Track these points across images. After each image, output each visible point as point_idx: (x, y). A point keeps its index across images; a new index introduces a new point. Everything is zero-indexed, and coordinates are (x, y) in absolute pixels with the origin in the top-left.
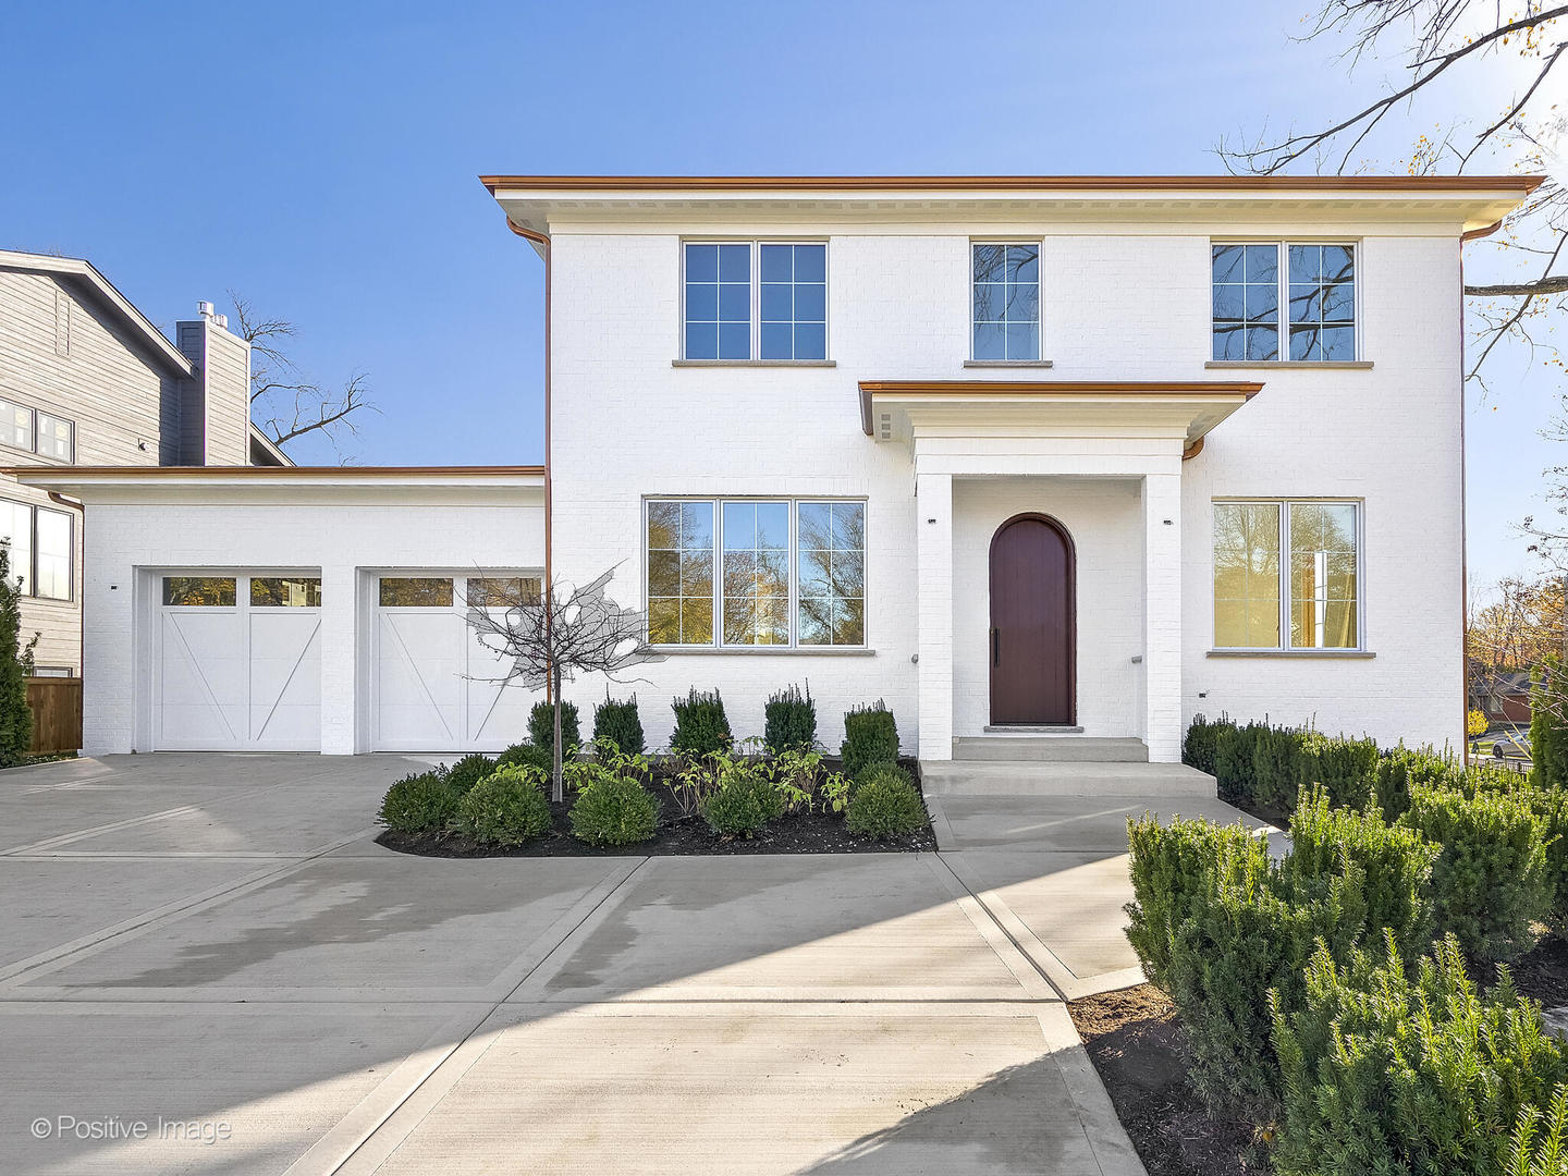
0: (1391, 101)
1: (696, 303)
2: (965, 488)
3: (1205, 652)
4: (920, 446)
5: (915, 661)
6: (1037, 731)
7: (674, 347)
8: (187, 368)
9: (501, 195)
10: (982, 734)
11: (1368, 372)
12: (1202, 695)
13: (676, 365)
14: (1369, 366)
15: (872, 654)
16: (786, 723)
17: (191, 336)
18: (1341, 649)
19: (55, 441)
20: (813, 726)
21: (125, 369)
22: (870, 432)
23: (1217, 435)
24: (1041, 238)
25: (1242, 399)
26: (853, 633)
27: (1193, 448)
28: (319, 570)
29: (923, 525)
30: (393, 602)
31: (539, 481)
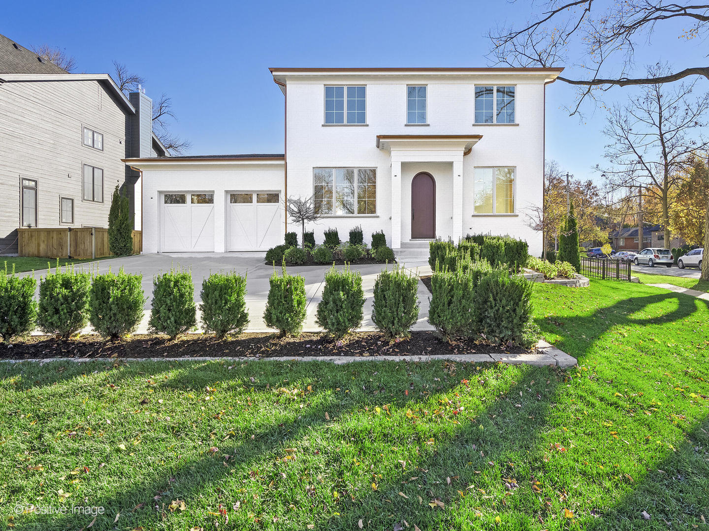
0: (539, 23)
1: (328, 105)
2: (405, 166)
3: (471, 215)
4: (393, 153)
5: (390, 219)
6: (424, 240)
7: (322, 121)
8: (134, 110)
9: (274, 73)
10: (409, 241)
11: (518, 127)
12: (471, 229)
13: (323, 126)
14: (518, 125)
15: (378, 217)
16: (355, 238)
17: (135, 97)
18: (509, 214)
19: (98, 142)
20: (362, 239)
21: (116, 113)
22: (378, 147)
23: (475, 148)
24: (427, 85)
25: (477, 140)
26: (373, 210)
27: (467, 152)
28: (213, 192)
29: (393, 177)
30: (235, 202)
31: (283, 162)
